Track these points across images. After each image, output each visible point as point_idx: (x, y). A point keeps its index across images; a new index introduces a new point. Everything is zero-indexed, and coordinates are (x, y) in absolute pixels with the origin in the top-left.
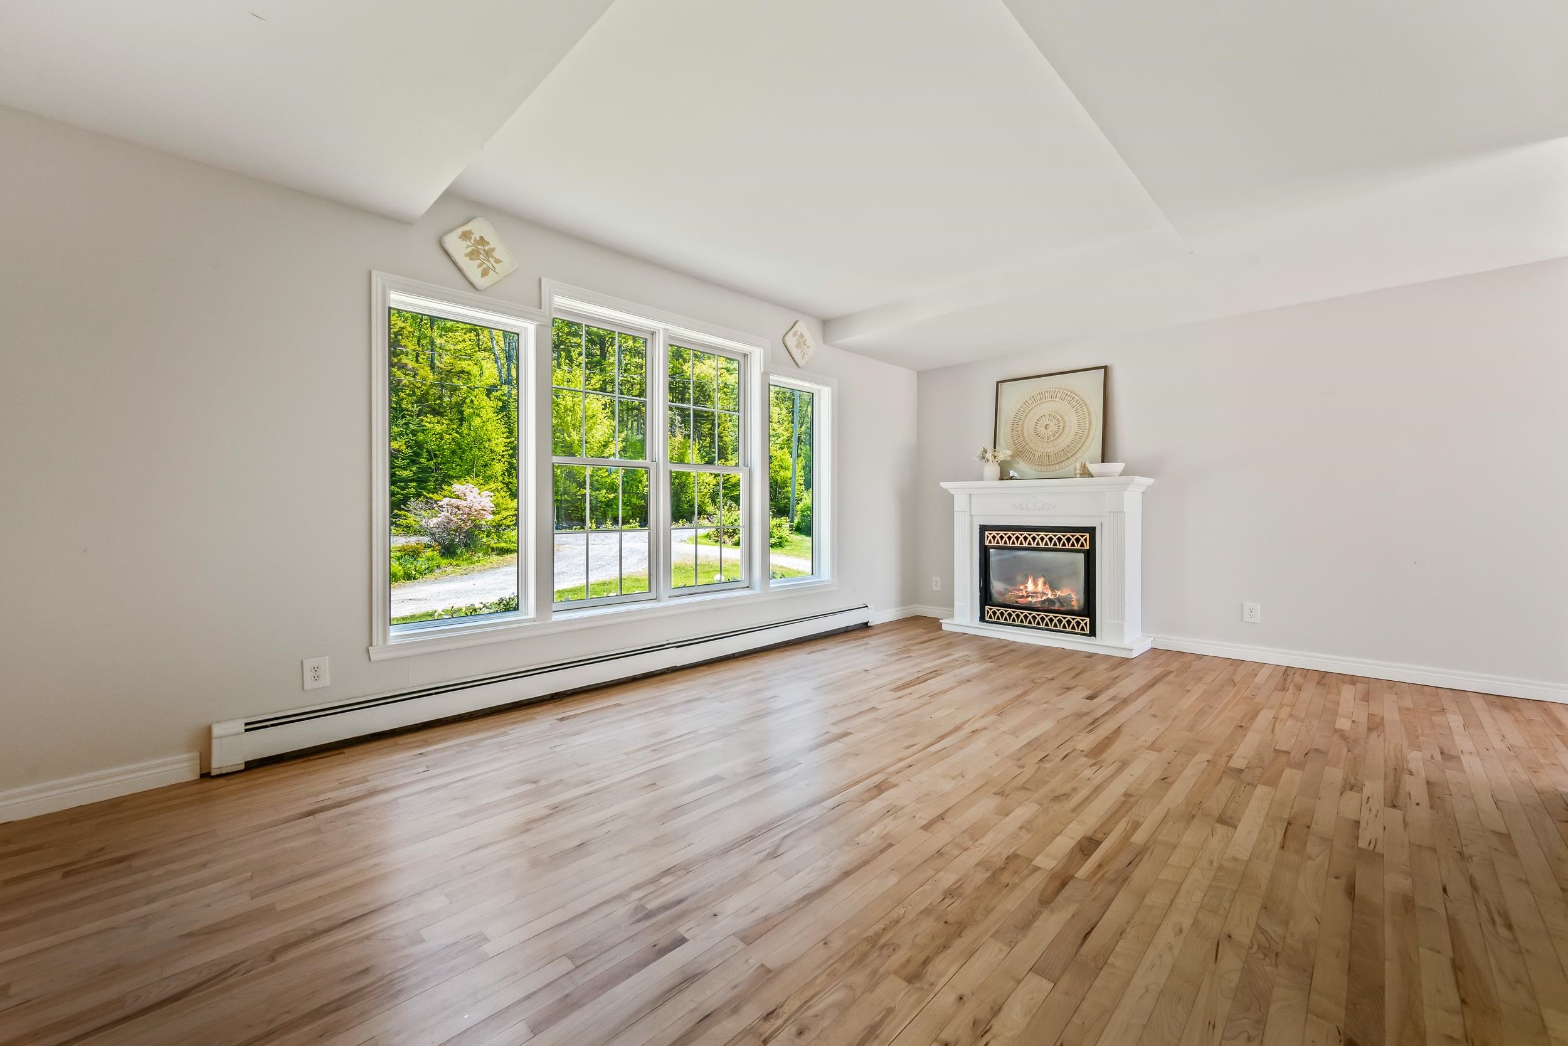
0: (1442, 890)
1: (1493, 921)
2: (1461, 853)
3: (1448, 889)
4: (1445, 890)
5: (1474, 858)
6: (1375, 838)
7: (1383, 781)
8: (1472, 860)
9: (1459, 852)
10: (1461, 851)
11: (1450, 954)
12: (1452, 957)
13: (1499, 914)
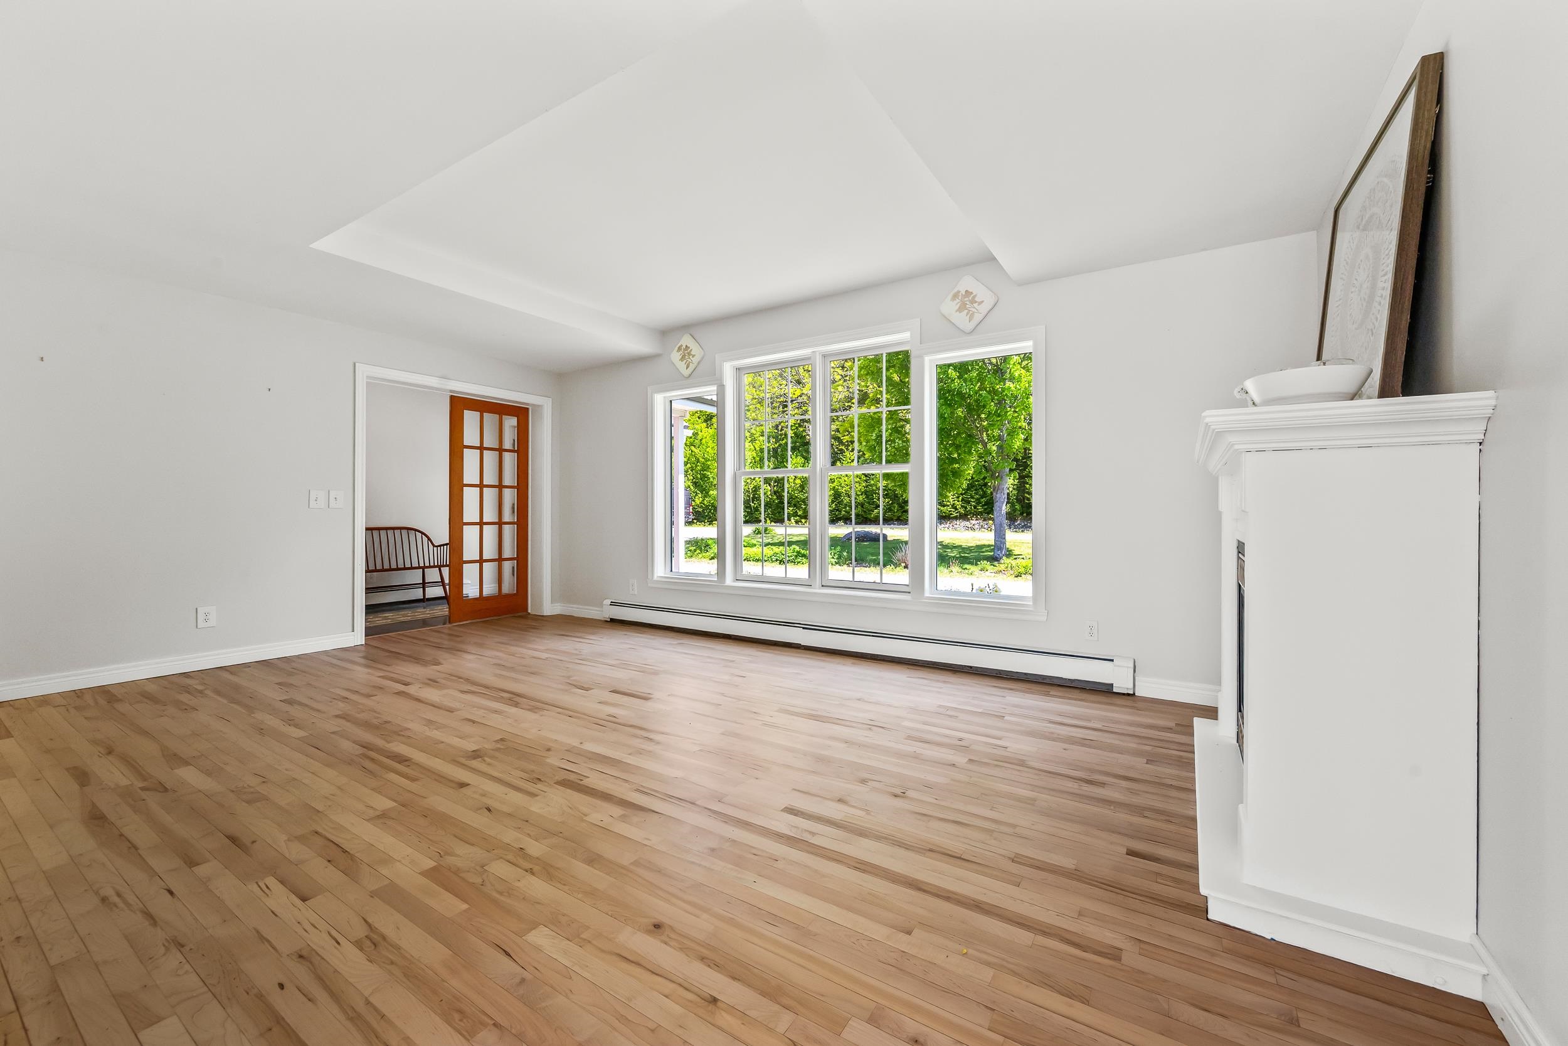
0: (174, 891)
1: (119, 895)
2: (180, 946)
3: (169, 896)
4: (171, 893)
5: (162, 950)
6: (270, 895)
7: (366, 994)
8: (164, 945)
9: (183, 946)
10: (181, 949)
11: (141, 852)
12: (139, 851)
13: (116, 905)
